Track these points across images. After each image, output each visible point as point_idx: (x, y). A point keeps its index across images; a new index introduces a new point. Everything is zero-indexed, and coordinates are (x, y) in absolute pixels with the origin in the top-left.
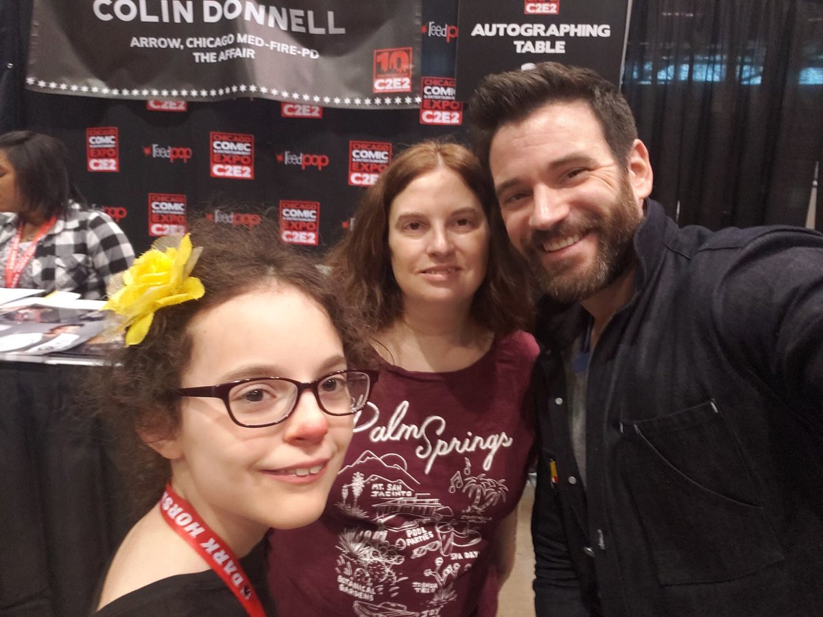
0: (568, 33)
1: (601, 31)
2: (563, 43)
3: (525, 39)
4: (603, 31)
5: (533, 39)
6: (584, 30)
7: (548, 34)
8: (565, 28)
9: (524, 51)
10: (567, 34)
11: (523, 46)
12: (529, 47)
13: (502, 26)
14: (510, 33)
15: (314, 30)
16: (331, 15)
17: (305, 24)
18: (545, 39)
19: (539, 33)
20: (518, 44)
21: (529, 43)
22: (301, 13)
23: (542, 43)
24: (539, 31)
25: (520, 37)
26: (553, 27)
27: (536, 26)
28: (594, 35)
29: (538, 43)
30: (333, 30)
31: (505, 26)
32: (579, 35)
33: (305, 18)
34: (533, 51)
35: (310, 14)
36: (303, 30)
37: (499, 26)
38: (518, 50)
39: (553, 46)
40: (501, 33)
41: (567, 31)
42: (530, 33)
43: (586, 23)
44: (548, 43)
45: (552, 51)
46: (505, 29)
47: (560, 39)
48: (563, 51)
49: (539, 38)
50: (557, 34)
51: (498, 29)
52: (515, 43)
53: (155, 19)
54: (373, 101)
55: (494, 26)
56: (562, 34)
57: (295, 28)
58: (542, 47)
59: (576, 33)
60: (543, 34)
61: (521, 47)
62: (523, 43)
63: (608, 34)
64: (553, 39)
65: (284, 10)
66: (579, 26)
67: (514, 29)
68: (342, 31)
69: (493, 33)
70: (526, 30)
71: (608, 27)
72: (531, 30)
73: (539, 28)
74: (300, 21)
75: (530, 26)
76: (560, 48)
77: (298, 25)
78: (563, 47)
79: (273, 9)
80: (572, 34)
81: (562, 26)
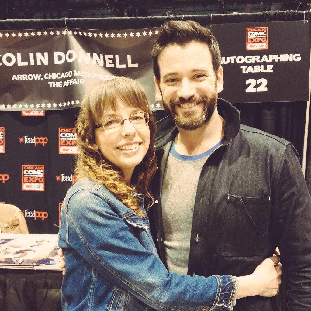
0: (275, 60)
1: (295, 58)
2: (272, 66)
3: (248, 65)
4: (296, 57)
5: (253, 65)
6: (284, 58)
7: (262, 61)
8: (272, 57)
9: (247, 72)
10: (273, 61)
11: (246, 69)
12: (250, 69)
13: (233, 58)
14: (238, 61)
15: (119, 66)
16: (129, 57)
17: (114, 62)
18: (260, 64)
19: (256, 61)
20: (244, 68)
21: (250, 67)
22: (112, 57)
23: (259, 66)
24: (256, 59)
25: (244, 64)
26: (265, 57)
27: (254, 57)
28: (291, 60)
29: (255, 67)
30: (130, 65)
31: (235, 57)
32: (281, 61)
33: (114, 60)
34: (253, 71)
35: (117, 57)
36: (113, 66)
37: (231, 58)
38: (244, 71)
39: (265, 68)
40: (233, 62)
41: (273, 58)
42: (251, 61)
43: (285, 54)
44: (262, 66)
45: (265, 71)
46: (235, 59)
47: (269, 63)
48: (272, 71)
49: (256, 64)
50: (267, 61)
51: (230, 60)
52: (241, 67)
53: (26, 64)
54: (155, 105)
55: (228, 58)
56: (271, 61)
57: (108, 65)
58: (259, 69)
59: (279, 60)
60: (258, 61)
61: (245, 70)
62: (246, 67)
63: (299, 59)
64: (265, 64)
65: (101, 55)
66: (281, 55)
67: (241, 59)
68: (136, 65)
69: (228, 62)
70: (248, 59)
71: (299, 55)
72: (251, 59)
73: (256, 58)
74: (111, 61)
75: (251, 57)
76: (270, 69)
77: (109, 63)
78: (272, 68)
79: (95, 55)
80: (277, 61)
81: (270, 56)
